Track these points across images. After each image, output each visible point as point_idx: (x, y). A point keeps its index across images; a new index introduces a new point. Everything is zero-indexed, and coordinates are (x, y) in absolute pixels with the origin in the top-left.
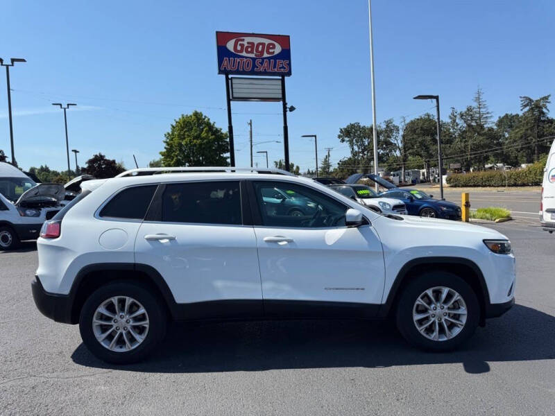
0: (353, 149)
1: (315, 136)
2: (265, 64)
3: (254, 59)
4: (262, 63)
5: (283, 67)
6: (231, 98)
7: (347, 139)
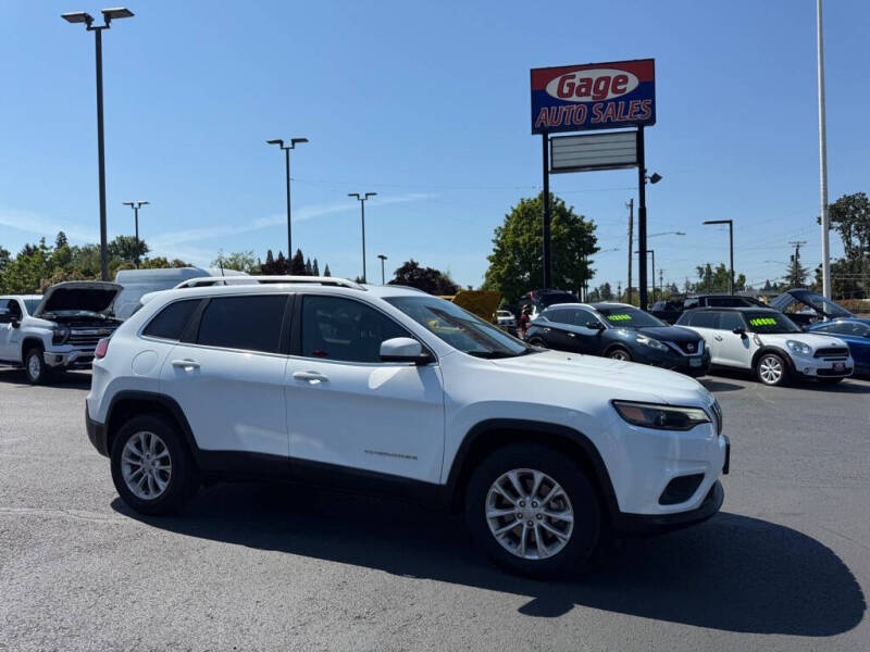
0: (849, 243)
1: (730, 222)
2: (610, 111)
3: (590, 105)
4: (603, 110)
5: (641, 112)
6: (549, 169)
7: (836, 224)
